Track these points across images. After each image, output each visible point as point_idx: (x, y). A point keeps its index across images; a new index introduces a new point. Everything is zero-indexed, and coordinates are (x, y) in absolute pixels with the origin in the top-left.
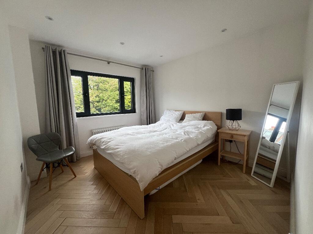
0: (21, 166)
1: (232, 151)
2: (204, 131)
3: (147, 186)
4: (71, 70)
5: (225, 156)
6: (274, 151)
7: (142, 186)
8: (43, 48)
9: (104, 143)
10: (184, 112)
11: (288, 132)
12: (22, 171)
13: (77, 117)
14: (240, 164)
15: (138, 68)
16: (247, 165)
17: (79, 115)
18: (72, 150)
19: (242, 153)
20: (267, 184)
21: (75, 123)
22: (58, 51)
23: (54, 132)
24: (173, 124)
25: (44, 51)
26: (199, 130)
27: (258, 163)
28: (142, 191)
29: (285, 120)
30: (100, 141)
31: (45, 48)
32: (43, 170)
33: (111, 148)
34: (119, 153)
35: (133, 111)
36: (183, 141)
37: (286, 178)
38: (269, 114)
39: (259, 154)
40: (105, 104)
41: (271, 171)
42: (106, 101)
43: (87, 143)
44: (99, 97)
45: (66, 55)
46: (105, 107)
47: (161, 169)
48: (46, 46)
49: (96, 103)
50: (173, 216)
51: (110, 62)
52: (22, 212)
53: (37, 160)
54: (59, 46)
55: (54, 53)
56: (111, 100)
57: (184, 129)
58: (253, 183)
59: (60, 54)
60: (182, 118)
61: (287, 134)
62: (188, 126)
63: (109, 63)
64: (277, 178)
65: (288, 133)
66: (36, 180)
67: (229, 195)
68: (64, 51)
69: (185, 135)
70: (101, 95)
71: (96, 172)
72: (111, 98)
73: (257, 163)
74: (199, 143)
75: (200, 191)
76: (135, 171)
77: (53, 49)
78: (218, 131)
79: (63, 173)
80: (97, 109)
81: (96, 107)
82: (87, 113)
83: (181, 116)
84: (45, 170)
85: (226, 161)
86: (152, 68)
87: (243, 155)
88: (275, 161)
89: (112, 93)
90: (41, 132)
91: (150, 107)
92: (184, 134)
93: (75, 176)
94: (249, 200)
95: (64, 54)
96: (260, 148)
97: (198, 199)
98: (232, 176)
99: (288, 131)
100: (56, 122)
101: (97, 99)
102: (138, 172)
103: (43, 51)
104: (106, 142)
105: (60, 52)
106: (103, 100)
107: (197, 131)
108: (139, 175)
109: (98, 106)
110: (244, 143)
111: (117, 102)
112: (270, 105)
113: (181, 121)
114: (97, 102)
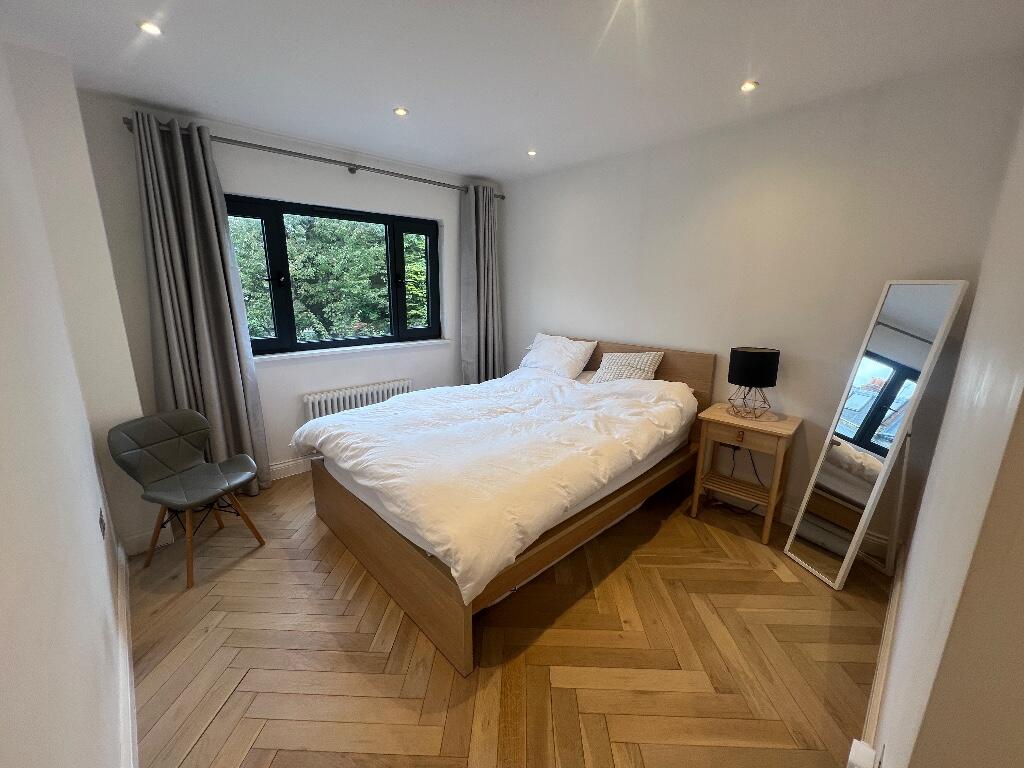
0: (101, 521)
1: (737, 475)
2: (654, 416)
3: (483, 593)
4: (226, 195)
5: (713, 491)
6: (862, 477)
7: (468, 592)
8: (128, 122)
9: (348, 453)
10: (597, 347)
11: (908, 435)
12: (103, 535)
13: (256, 352)
14: (756, 514)
15: (449, 186)
16: (776, 521)
17: (260, 348)
18: (247, 467)
19: (766, 482)
20: (826, 580)
21: (248, 376)
22: (181, 129)
23: (187, 408)
24: (560, 387)
25: (131, 130)
26: (640, 414)
27: (812, 511)
28: (466, 603)
29: (914, 375)
30: (336, 445)
31: (135, 120)
32: (163, 526)
33: (371, 474)
34: (397, 492)
35: (434, 331)
36: (590, 452)
37: (883, 561)
38: (869, 354)
39: (817, 486)
40: (337, 289)
41: (847, 535)
42: (337, 279)
43: (292, 443)
44: (313, 265)
45: (207, 146)
46: (335, 301)
47: (524, 543)
48: (137, 114)
49: (305, 286)
50: (552, 668)
51: (359, 167)
52: (121, 650)
53: (143, 497)
54: (183, 112)
55: (167, 135)
56: (357, 277)
57: (595, 409)
58: (784, 574)
59: (187, 139)
60: (592, 364)
61: (906, 439)
62: (606, 396)
63: (353, 169)
64: (858, 563)
65: (909, 439)
66: (144, 553)
67: (716, 610)
68: (199, 130)
69: (599, 431)
70: (321, 259)
71: (324, 529)
72: (355, 270)
73: (807, 511)
74: (640, 458)
75: (631, 596)
76: (449, 550)
77: (160, 124)
78: (702, 415)
79: (221, 531)
80: (308, 306)
81: (306, 297)
82: (283, 339)
83: (589, 356)
84: (169, 525)
85: (714, 504)
86: (499, 185)
87: (768, 491)
88: (863, 507)
89: (358, 252)
90: (143, 409)
91: (490, 320)
92: (596, 426)
93: (262, 544)
94: (767, 625)
95: (201, 142)
96: (823, 469)
97: (625, 622)
98: (728, 552)
99: (910, 432)
100: (188, 371)
101: (310, 271)
102: (456, 553)
103: (128, 131)
104: (354, 449)
105: (186, 133)
106: (329, 274)
107: (635, 418)
108: (460, 562)
109: (312, 296)
110: (774, 457)
111: (376, 282)
112: (878, 323)
113: (589, 374)
114: (311, 281)
